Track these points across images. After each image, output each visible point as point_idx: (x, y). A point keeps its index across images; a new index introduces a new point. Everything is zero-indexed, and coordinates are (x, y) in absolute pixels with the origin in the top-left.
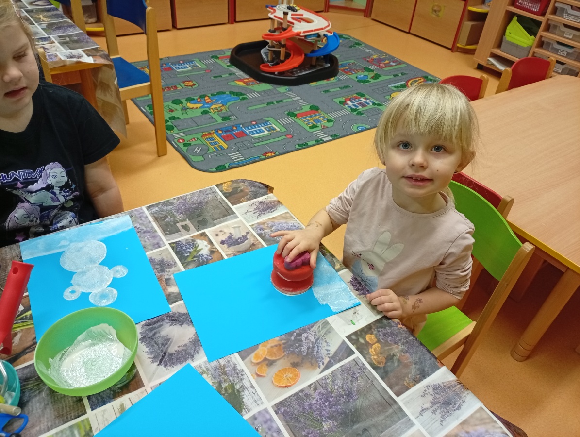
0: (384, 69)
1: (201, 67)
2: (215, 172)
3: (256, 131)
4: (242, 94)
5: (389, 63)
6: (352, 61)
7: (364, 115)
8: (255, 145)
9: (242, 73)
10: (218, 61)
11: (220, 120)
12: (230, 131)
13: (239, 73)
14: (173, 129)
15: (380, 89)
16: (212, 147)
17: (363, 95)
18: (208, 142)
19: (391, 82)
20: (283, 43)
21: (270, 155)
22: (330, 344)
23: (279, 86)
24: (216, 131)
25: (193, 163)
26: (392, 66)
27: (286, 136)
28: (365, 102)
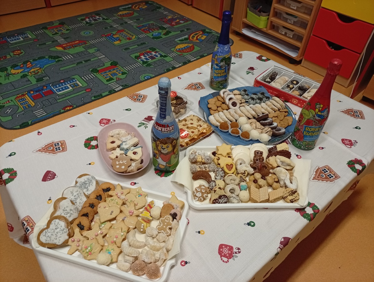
0: (174, 27)
1: (31, 37)
2: (18, 129)
3: (62, 88)
4: (58, 57)
5: (179, 21)
6: (152, 22)
7: (152, 66)
8: (58, 101)
10: (46, 31)
11: (34, 82)
12: (40, 91)
15: (168, 43)
16: (21, 107)
17: (154, 49)
18: (19, 103)
19: (177, 36)
21: (68, 108)
24: (29, 92)
26: (181, 23)
27: (85, 90)
28: (155, 55)
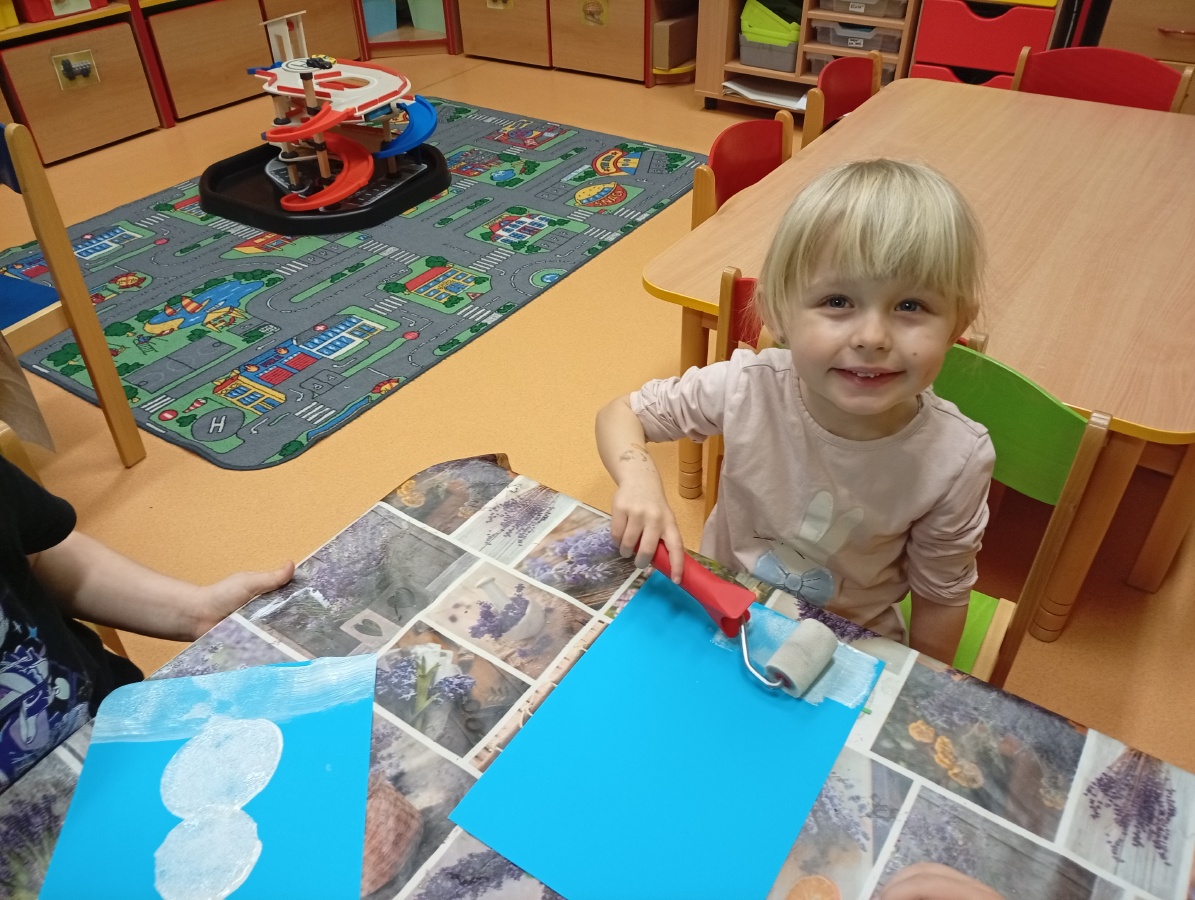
0: (537, 149)
1: (140, 236)
2: (281, 462)
3: (332, 344)
4: (265, 273)
5: (542, 133)
6: (468, 148)
7: (542, 250)
8: (346, 374)
9: (242, 227)
10: (177, 214)
11: (240, 344)
12: (275, 361)
13: (238, 229)
14: (137, 393)
15: (548, 190)
16: (248, 407)
17: (522, 211)
18: (234, 400)
19: (561, 171)
20: (317, 140)
21: (387, 387)
22: (851, 782)
23: (340, 235)
24: (243, 368)
25: (220, 458)
26: (550, 139)
27: (403, 337)
28: (532, 224)
